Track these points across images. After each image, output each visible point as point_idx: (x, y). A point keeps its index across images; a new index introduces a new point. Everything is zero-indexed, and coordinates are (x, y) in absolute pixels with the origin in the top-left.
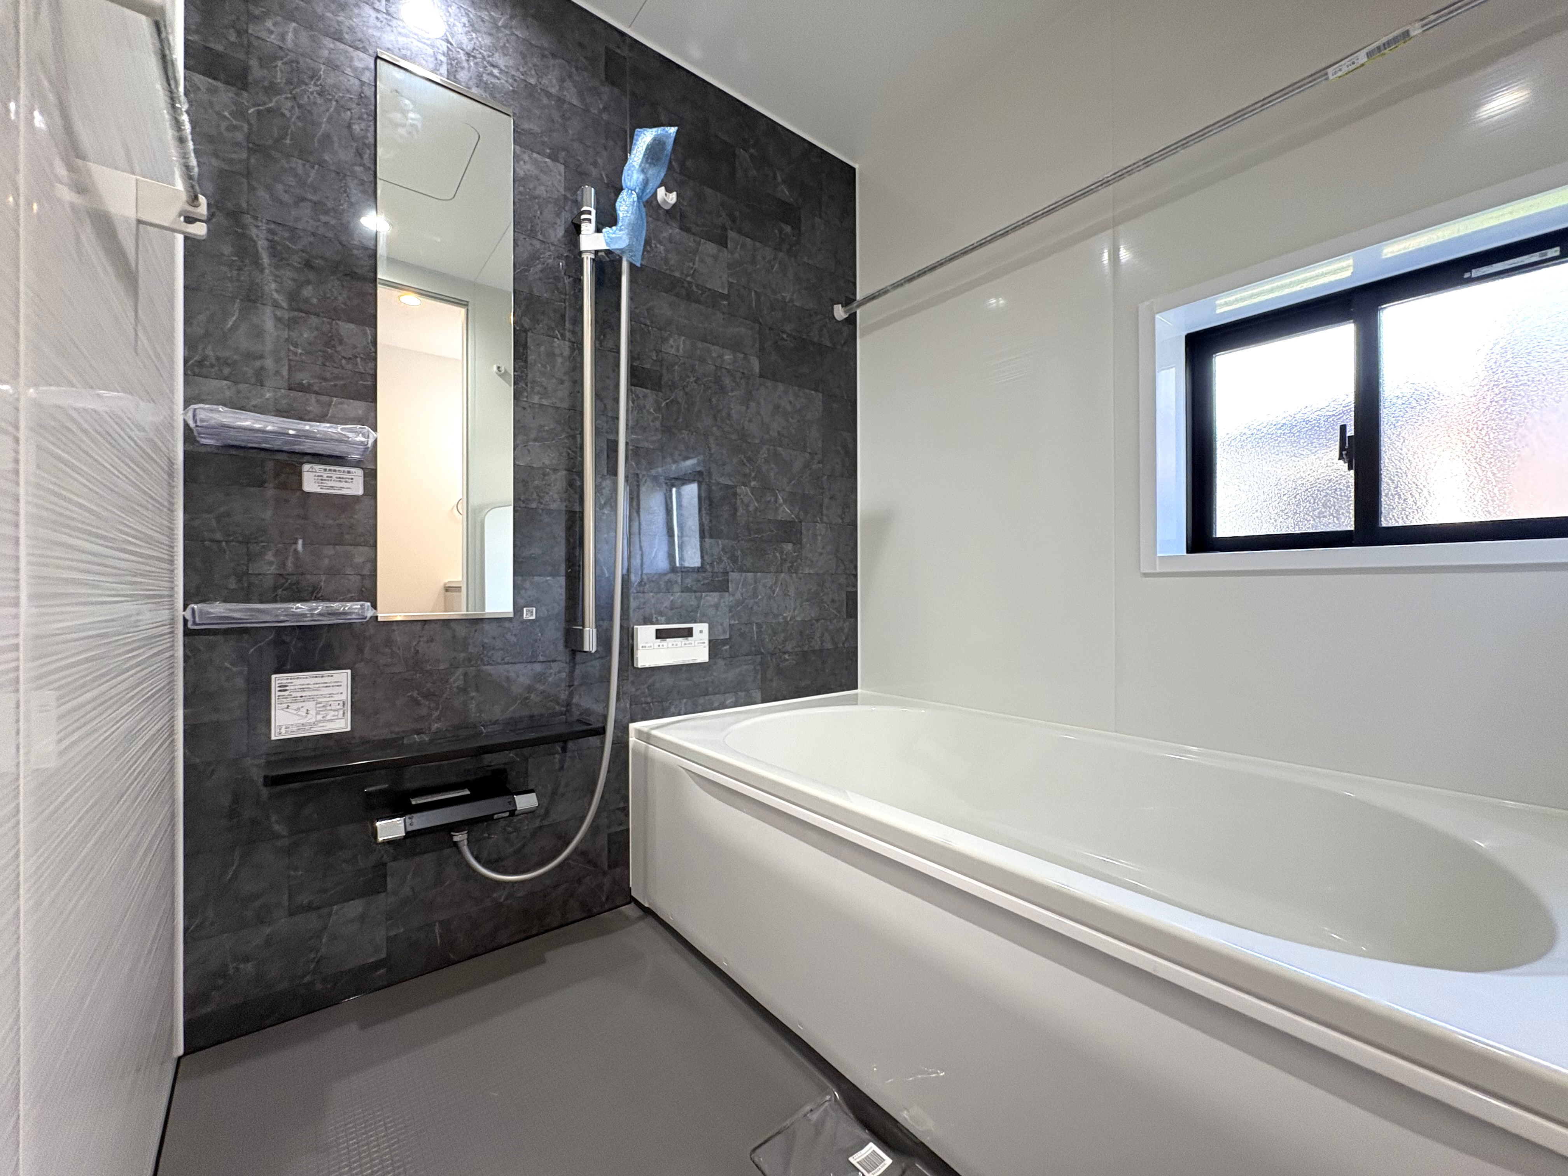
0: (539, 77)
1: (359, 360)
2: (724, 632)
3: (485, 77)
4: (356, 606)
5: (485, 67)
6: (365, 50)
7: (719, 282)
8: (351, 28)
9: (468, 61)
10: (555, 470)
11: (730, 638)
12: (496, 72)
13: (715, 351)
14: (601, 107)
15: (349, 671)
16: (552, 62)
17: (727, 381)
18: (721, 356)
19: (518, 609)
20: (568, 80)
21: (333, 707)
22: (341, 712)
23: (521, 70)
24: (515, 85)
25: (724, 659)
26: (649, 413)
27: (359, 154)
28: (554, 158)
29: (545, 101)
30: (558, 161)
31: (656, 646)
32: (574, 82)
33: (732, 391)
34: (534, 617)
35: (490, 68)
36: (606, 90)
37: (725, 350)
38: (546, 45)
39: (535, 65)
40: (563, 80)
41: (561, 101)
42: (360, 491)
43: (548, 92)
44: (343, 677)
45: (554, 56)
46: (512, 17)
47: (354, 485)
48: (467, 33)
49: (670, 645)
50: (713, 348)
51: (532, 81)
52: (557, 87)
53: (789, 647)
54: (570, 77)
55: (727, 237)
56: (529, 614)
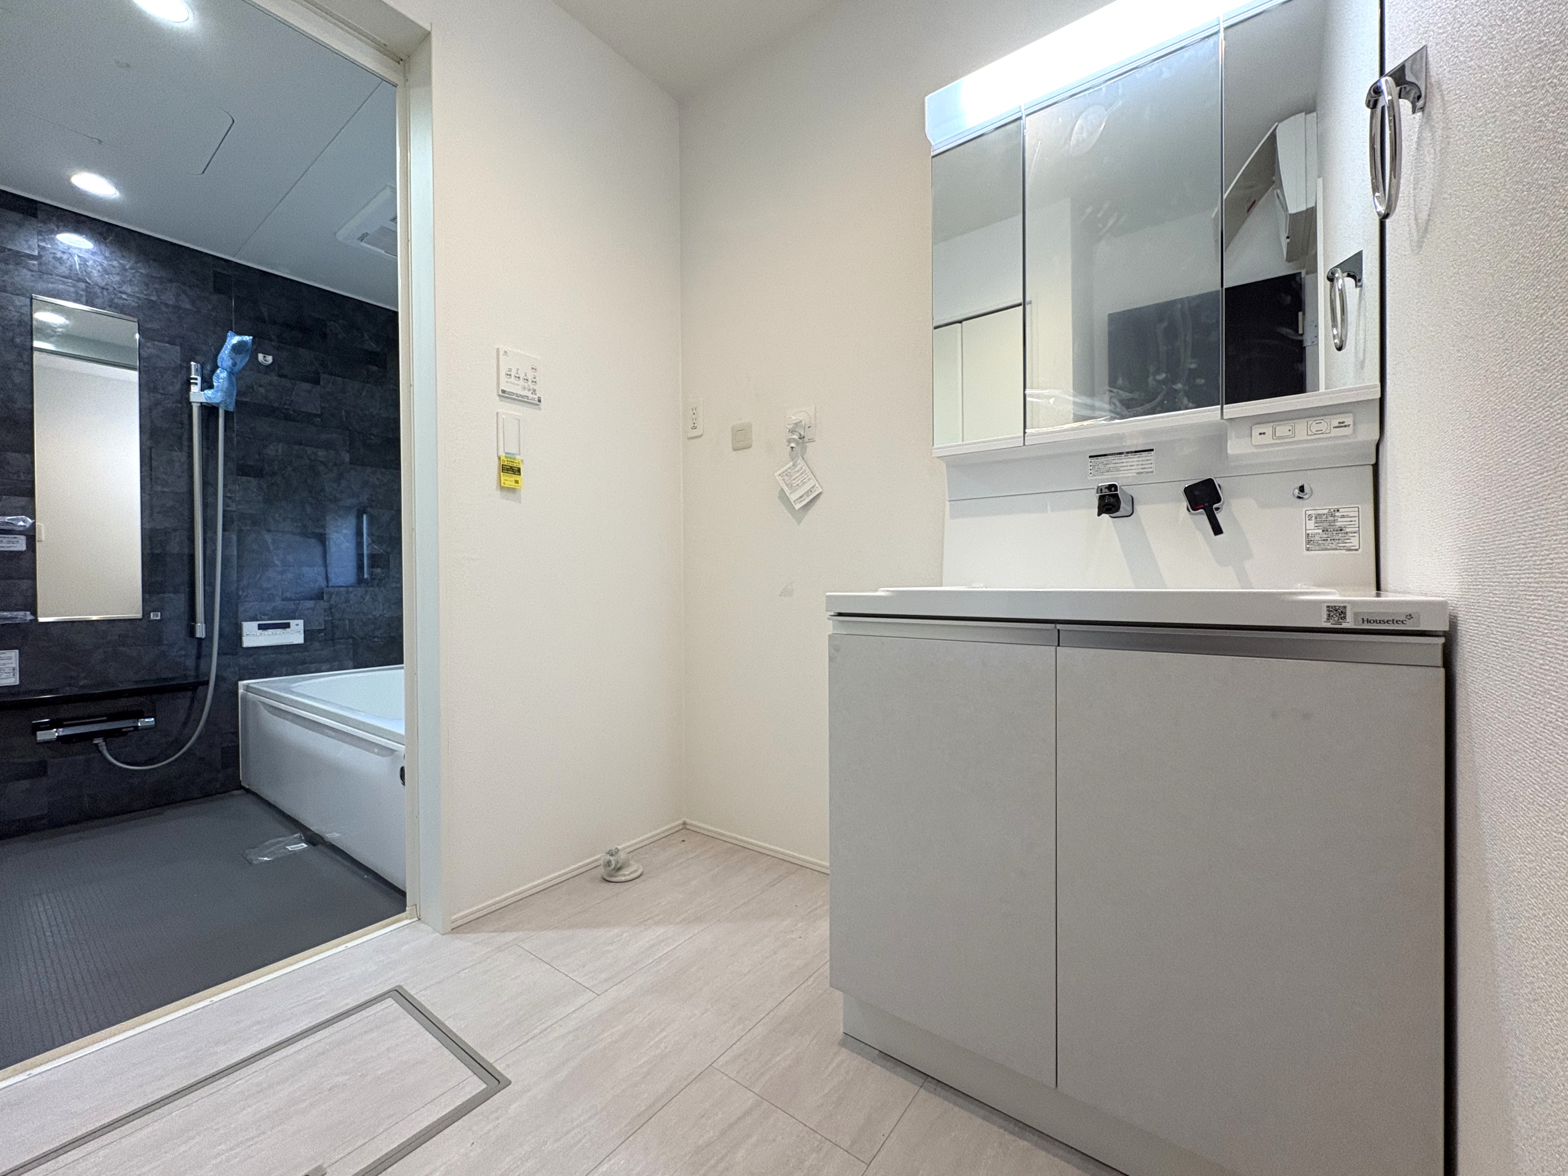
0: (158, 296)
1: (21, 473)
2: (320, 624)
3: (116, 301)
4: (21, 614)
5: (116, 294)
6: (23, 295)
7: (313, 407)
8: (13, 284)
9: (102, 292)
10: (175, 530)
11: (325, 629)
12: (124, 296)
13: (309, 450)
14: (210, 307)
15: (17, 651)
16: (169, 285)
17: (321, 468)
18: (315, 454)
19: (146, 613)
20: (183, 295)
21: (6, 671)
22: (12, 674)
23: (145, 292)
24: (140, 302)
25: (320, 642)
26: (253, 492)
27: (20, 355)
28: (172, 343)
29: (164, 309)
30: (175, 345)
31: (258, 634)
32: (188, 296)
33: (326, 474)
34: (159, 618)
35: (119, 295)
36: (215, 297)
37: (318, 450)
38: (164, 275)
39: (155, 288)
40: (178, 295)
41: (177, 308)
42: (24, 548)
43: (166, 304)
44: (14, 654)
45: (170, 281)
46: (136, 262)
47: (21, 544)
48: (102, 276)
49: (270, 633)
50: (307, 448)
51: (153, 298)
52: (174, 300)
53: (378, 633)
54: (184, 292)
55: (319, 378)
56: (155, 616)
